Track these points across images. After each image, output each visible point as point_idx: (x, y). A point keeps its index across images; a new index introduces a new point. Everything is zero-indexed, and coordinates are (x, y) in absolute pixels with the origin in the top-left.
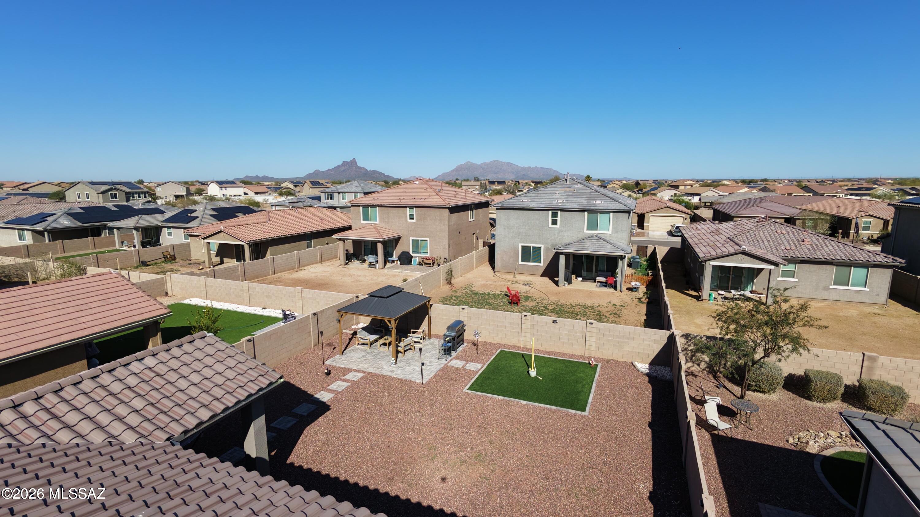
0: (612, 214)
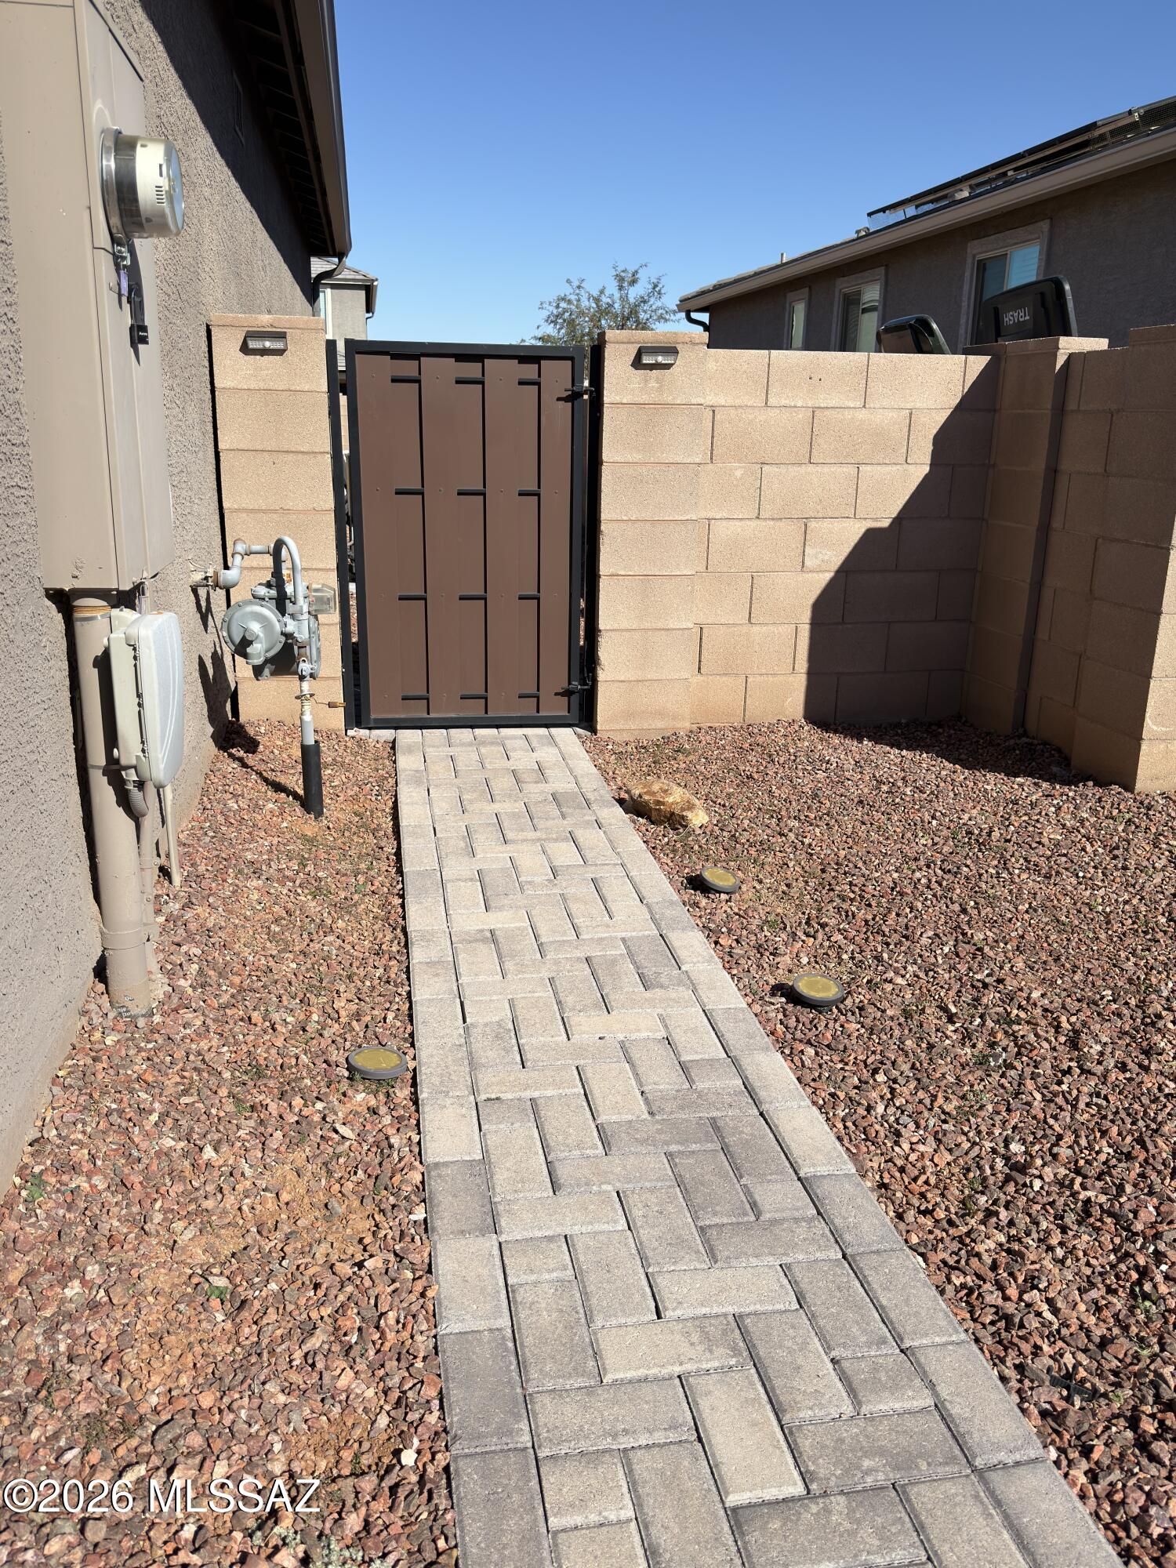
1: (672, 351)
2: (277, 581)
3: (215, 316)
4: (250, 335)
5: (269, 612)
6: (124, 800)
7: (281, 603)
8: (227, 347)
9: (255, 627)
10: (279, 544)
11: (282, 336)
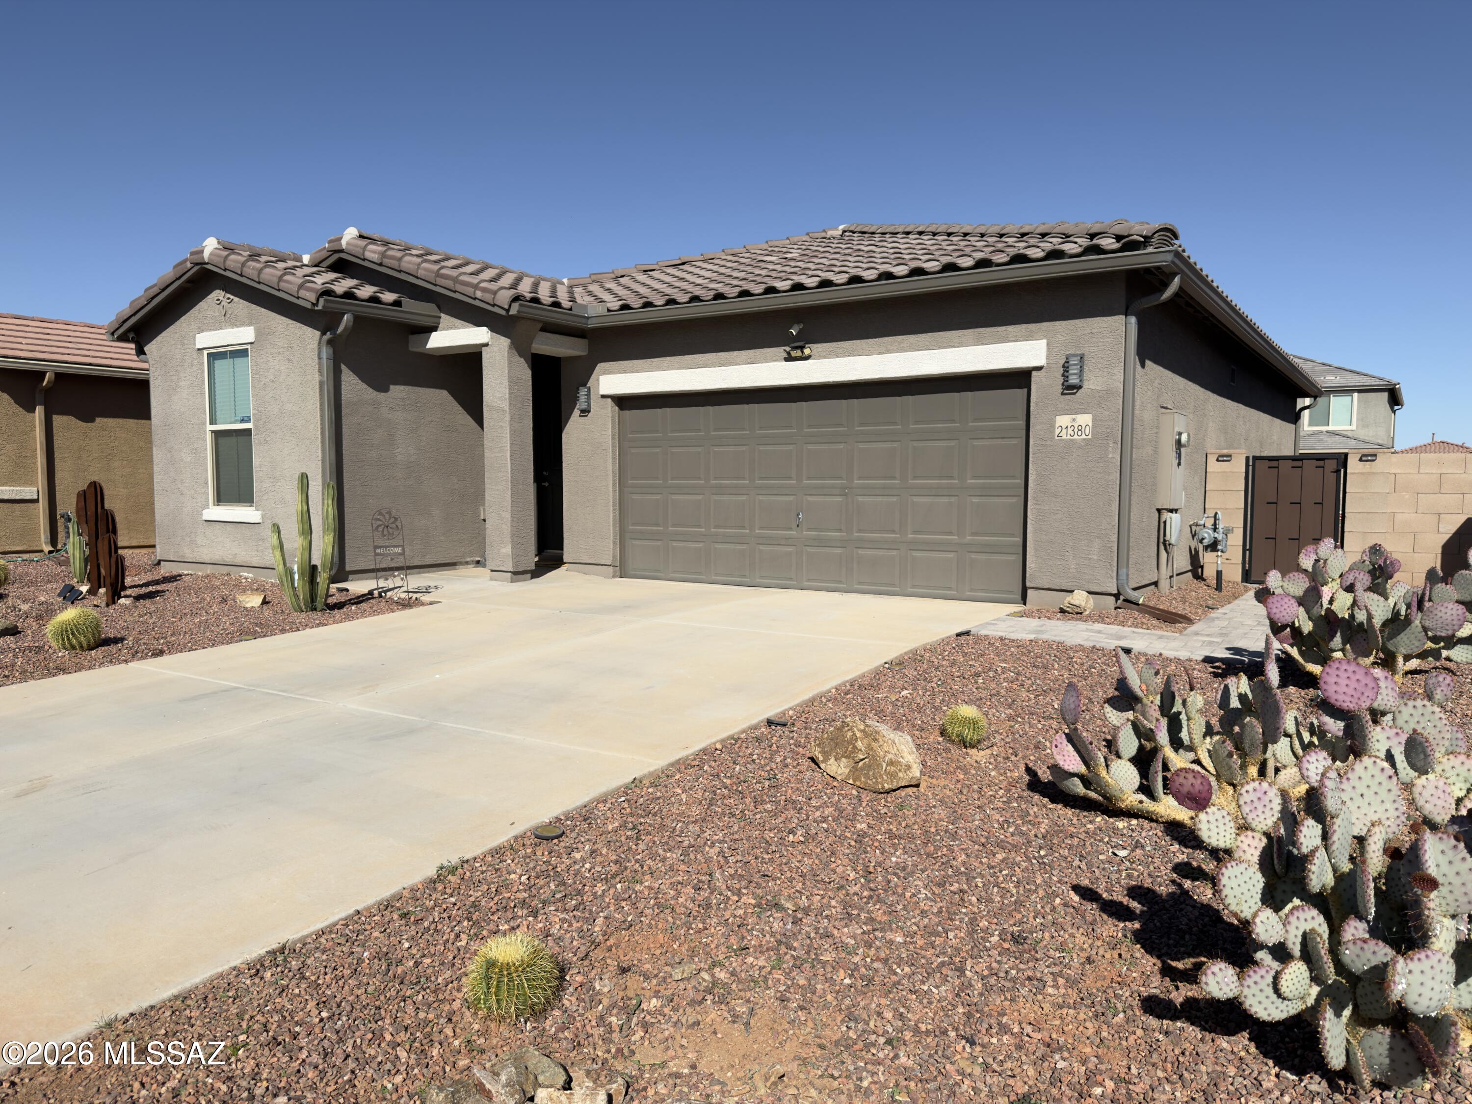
0: (1356, 395)
1: (1375, 455)
2: (1215, 524)
3: (1209, 451)
4: (1220, 456)
5: (1211, 532)
6: (1166, 549)
7: (1215, 529)
8: (1212, 460)
9: (1206, 535)
10: (1216, 514)
11: (1230, 456)
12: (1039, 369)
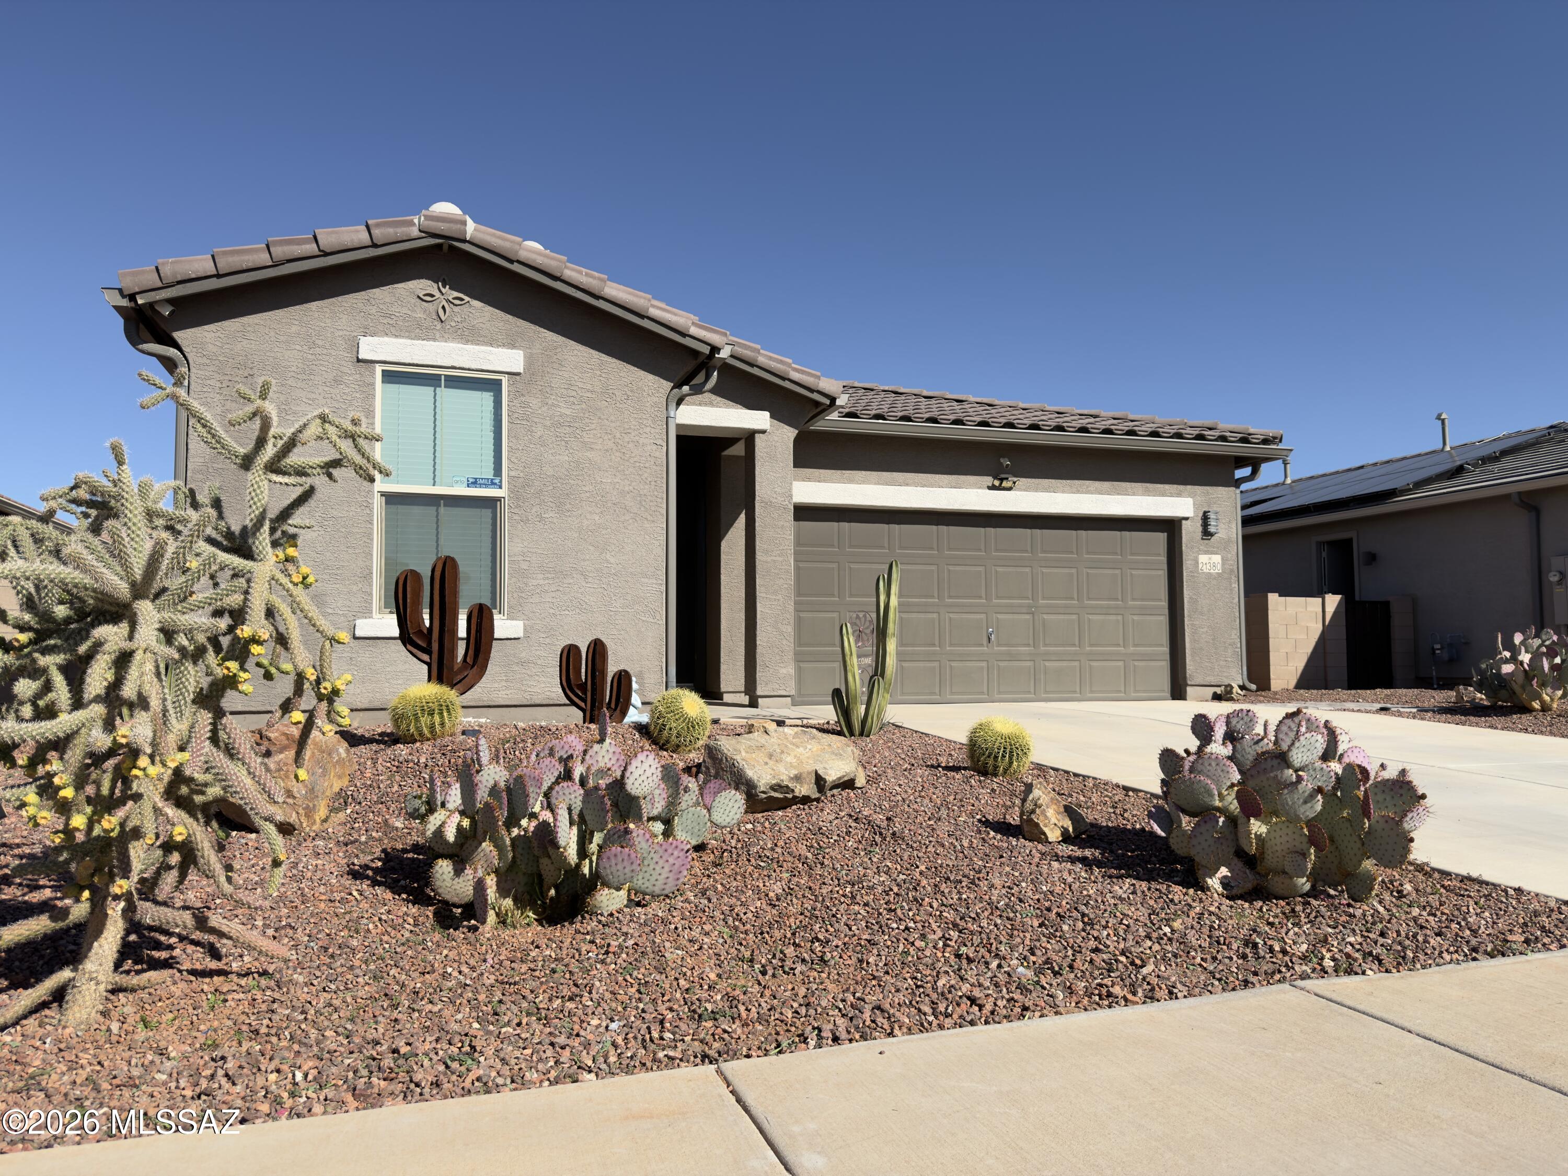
12: (1187, 519)
